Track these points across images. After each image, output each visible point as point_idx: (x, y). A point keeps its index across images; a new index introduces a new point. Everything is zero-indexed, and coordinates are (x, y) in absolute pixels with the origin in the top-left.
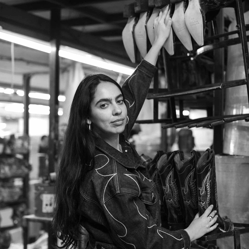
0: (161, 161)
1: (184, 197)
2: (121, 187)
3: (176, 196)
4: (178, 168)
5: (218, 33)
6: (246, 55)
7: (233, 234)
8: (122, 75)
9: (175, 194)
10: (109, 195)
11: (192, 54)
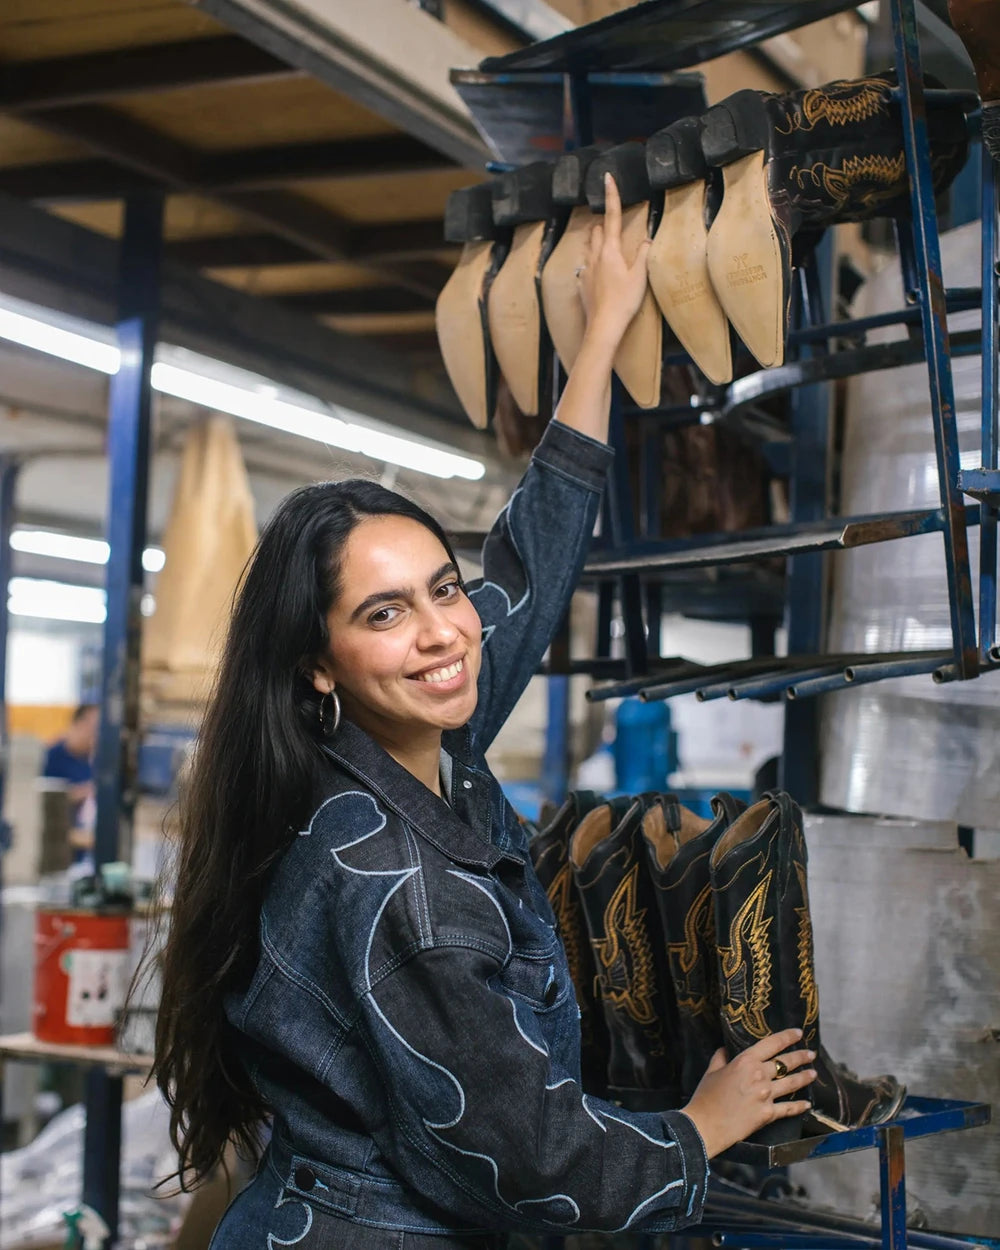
0: (587, 834)
1: (681, 986)
2: (438, 924)
3: (642, 979)
4: (658, 865)
5: (823, 320)
6: (944, 412)
7: (877, 1140)
8: (397, 470)
9: (638, 971)
10: (389, 954)
11: (711, 401)
